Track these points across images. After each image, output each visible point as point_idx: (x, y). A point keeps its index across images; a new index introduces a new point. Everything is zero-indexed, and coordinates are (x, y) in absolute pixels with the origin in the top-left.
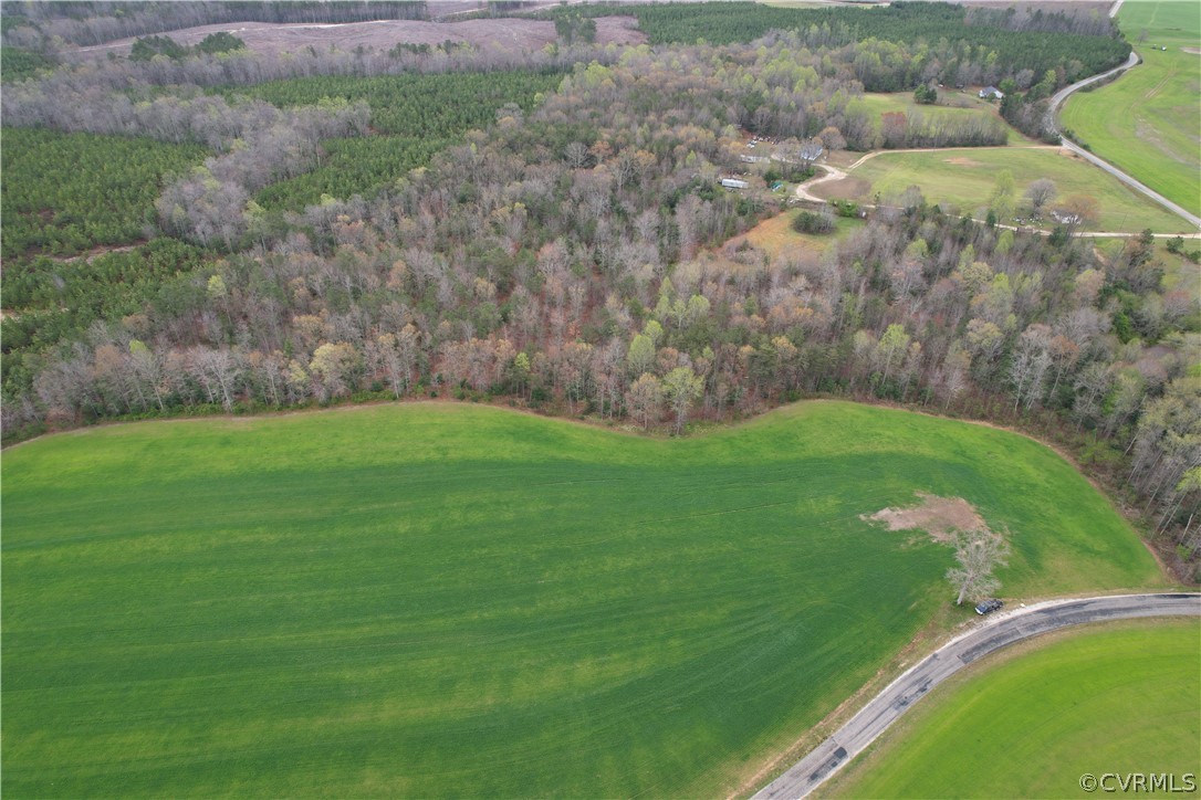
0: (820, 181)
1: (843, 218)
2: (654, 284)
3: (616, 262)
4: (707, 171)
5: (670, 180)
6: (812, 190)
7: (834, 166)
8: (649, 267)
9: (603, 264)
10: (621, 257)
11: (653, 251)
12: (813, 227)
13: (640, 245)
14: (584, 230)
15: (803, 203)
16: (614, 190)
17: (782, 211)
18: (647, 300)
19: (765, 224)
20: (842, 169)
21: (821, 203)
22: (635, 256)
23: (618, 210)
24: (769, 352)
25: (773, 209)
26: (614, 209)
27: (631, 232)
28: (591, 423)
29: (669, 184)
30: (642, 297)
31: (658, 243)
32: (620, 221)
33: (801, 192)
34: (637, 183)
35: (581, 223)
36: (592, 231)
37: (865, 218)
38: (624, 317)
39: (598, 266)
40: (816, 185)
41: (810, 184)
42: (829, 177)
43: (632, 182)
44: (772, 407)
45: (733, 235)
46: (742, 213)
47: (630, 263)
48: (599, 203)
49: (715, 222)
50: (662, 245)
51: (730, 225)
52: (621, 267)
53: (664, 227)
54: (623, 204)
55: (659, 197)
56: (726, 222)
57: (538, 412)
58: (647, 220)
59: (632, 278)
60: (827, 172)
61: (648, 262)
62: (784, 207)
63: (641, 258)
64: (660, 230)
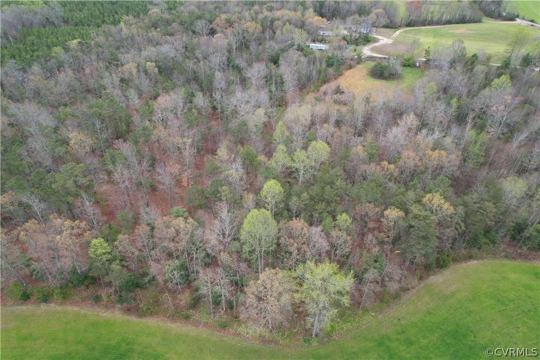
0: (377, 44)
1: (405, 68)
2: (268, 128)
3: (231, 108)
4: (299, 36)
5: (273, 43)
6: (373, 50)
7: (382, 36)
8: (261, 112)
9: (219, 111)
10: (235, 103)
11: (264, 96)
12: (386, 74)
13: (252, 91)
14: (205, 82)
15: (371, 58)
16: (229, 51)
17: (358, 63)
18: (261, 146)
19: (348, 73)
20: (388, 37)
21: (385, 58)
22: (248, 102)
23: (233, 66)
24: (425, 218)
25: (352, 63)
26: (230, 65)
27: (244, 81)
28: (197, 324)
29: (272, 46)
30: (256, 145)
31: (267, 90)
32: (235, 73)
33: (366, 51)
34: (247, 47)
35: (202, 77)
36: (211, 83)
37: (419, 67)
38: (235, 171)
39: (215, 111)
40: (375, 47)
41: (371, 46)
42: (381, 42)
43: (244, 45)
44: (421, 278)
45: (325, 82)
46: (330, 65)
47: (244, 109)
48: (217, 60)
49: (311, 72)
50: (271, 91)
51: (323, 74)
52: (235, 112)
53: (271, 78)
54: (237, 62)
55: (265, 56)
56: (320, 72)
57: (128, 311)
58: (256, 71)
59: (244, 124)
60: (380, 40)
61: (259, 107)
62: (359, 60)
63: (253, 103)
64: (268, 79)
